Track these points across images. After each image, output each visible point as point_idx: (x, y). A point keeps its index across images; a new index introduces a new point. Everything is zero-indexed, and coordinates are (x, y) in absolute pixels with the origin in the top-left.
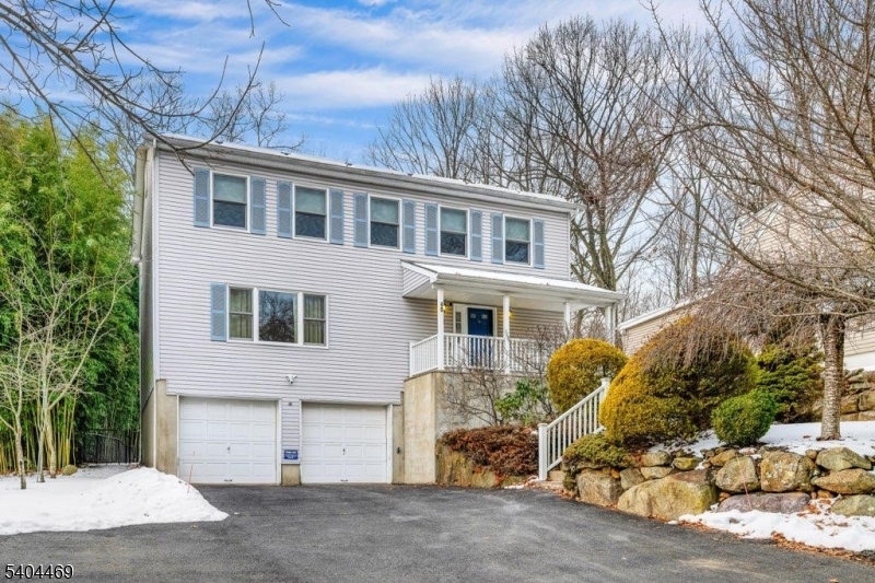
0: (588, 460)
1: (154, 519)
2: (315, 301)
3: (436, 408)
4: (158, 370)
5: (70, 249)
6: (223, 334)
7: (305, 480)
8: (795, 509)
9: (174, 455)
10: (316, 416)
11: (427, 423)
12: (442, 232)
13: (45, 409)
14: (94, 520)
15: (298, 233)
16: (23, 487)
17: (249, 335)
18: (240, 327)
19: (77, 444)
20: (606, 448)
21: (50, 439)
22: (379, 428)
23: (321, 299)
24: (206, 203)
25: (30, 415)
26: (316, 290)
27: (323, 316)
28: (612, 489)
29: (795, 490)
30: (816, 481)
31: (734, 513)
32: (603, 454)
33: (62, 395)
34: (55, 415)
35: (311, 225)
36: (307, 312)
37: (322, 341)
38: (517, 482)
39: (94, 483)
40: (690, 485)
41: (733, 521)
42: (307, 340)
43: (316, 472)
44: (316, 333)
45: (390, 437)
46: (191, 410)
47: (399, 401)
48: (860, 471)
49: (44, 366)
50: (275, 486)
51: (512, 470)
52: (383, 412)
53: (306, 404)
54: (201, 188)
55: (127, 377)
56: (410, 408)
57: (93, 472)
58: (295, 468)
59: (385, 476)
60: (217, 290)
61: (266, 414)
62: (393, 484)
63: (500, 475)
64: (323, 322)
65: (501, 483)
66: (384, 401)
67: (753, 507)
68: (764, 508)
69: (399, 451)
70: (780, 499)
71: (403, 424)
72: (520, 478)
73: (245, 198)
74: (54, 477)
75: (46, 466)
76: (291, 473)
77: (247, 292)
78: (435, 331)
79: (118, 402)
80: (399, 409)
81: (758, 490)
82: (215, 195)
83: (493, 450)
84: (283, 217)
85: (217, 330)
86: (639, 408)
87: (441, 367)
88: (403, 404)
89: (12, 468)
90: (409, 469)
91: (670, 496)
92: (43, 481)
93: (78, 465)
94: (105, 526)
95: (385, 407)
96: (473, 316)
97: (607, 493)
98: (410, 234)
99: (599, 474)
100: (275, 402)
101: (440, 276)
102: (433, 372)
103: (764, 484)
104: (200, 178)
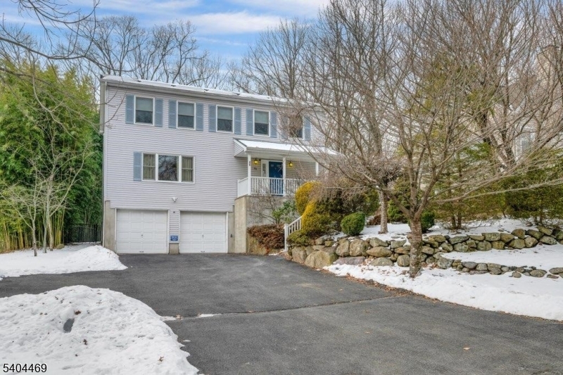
0: (294, 242)
1: (92, 269)
2: (188, 160)
3: (247, 215)
4: (106, 196)
5: (62, 136)
6: (140, 177)
7: (181, 251)
8: (359, 263)
9: (113, 239)
10: (188, 218)
11: (243, 222)
12: (255, 124)
13: (48, 216)
14: (64, 269)
15: (179, 125)
16: (36, 255)
17: (153, 178)
18: (149, 173)
19: (65, 232)
20: (301, 236)
21: (51, 231)
22: (222, 225)
23: (191, 159)
24: (132, 112)
25: (40, 219)
26: (188, 154)
27: (192, 167)
28: (304, 255)
29: (360, 255)
30: (368, 251)
31: (338, 266)
32: (299, 240)
33: (56, 210)
34: (53, 219)
35: (186, 121)
36: (183, 165)
37: (192, 180)
38: (275, 252)
39: (70, 253)
40: (327, 253)
41: (337, 269)
42: (184, 179)
43: (187, 248)
44: (188, 175)
45: (227, 229)
46: (124, 216)
47: (232, 210)
48: (381, 247)
49: (48, 195)
50: (165, 254)
51: (273, 246)
52: (224, 216)
53: (182, 212)
54: (129, 104)
55: (97, 194)
56: (237, 214)
57: (73, 248)
58: (176, 245)
59: (224, 249)
60: (137, 155)
61: (162, 217)
62: (228, 253)
63: (268, 248)
64: (192, 171)
65: (268, 253)
66: (224, 210)
67: (345, 263)
68: (348, 263)
69: (231, 236)
70: (354, 259)
71: (234, 222)
72: (276, 250)
73: (152, 109)
74: (52, 250)
75: (48, 244)
76: (174, 247)
77: (153, 156)
78: (247, 176)
79: (92, 208)
80: (231, 214)
81: (349, 256)
82: (137, 107)
83: (265, 236)
84: (172, 118)
85: (136, 176)
86: (311, 218)
87: (249, 194)
88: (234, 212)
89: (31, 246)
90: (236, 246)
91: (321, 259)
92: (46, 252)
93: (65, 244)
94: (69, 272)
95: (225, 213)
96: (272, 166)
97: (302, 257)
98: (239, 125)
99: (300, 248)
100: (166, 211)
101: (248, 148)
102: (246, 196)
103: (351, 252)
104: (130, 99)
